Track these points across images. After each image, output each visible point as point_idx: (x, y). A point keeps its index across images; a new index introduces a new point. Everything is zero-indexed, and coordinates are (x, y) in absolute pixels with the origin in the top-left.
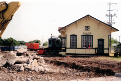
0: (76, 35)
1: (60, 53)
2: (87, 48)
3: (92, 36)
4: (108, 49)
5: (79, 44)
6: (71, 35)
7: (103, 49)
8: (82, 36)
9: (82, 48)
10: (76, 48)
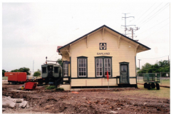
0: (86, 58)
1: (61, 86)
2: (104, 77)
3: (111, 57)
4: (136, 78)
5: (91, 71)
6: (78, 58)
7: (128, 78)
8: (96, 58)
9: (96, 78)
10: (87, 78)
